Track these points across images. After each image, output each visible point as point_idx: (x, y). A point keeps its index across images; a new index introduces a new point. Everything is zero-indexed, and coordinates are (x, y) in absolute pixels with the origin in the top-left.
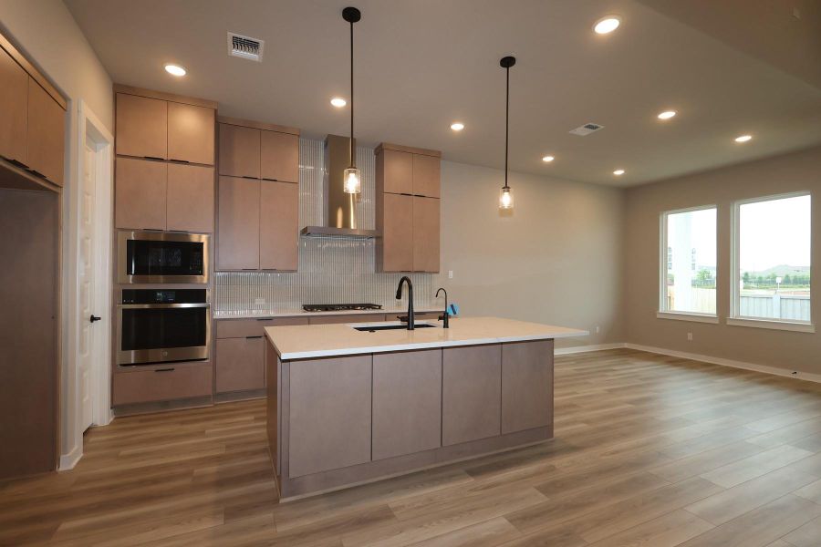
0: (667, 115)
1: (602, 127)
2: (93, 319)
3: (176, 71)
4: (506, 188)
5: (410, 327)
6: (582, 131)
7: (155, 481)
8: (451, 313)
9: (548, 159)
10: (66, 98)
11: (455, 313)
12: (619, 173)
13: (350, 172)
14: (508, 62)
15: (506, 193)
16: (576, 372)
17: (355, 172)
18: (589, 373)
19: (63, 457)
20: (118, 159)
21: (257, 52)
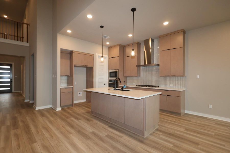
2: (105, 84)
10: (94, 55)
20: (109, 59)
21: (107, 37)
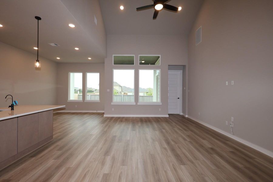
1: (59, 45)
6: (53, 45)
8: (15, 104)
9: (36, 48)
11: (16, 104)
12: (58, 58)
14: (38, 18)
15: (38, 62)
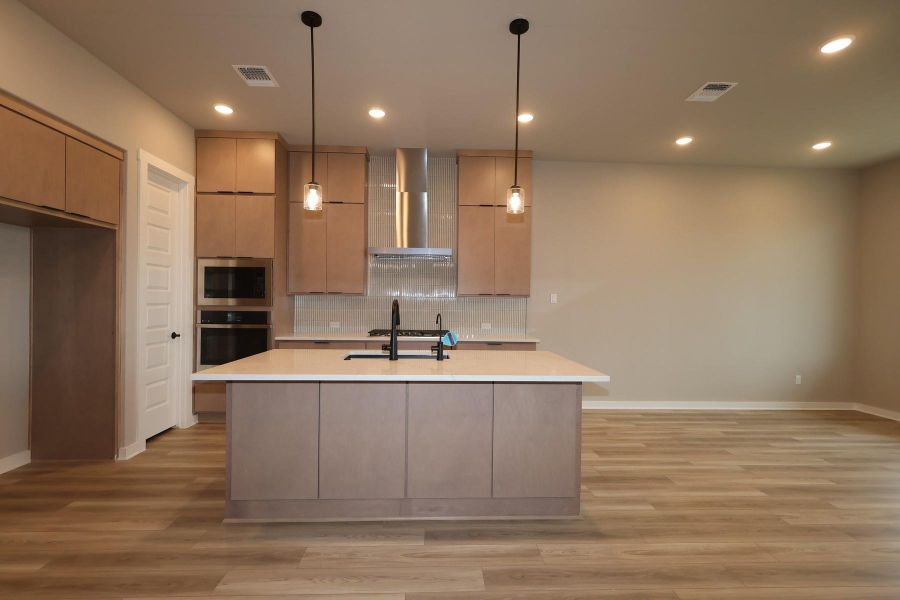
0: (837, 46)
1: (734, 84)
3: (224, 110)
4: (515, 187)
5: (393, 357)
6: (700, 96)
7: (163, 481)
8: (447, 343)
9: (684, 141)
10: (124, 151)
11: (452, 342)
12: (822, 146)
13: (310, 187)
14: (519, 27)
15: (516, 194)
16: (723, 436)
17: (316, 188)
18: (743, 440)
19: (121, 450)
20: (199, 196)
21: (268, 78)
